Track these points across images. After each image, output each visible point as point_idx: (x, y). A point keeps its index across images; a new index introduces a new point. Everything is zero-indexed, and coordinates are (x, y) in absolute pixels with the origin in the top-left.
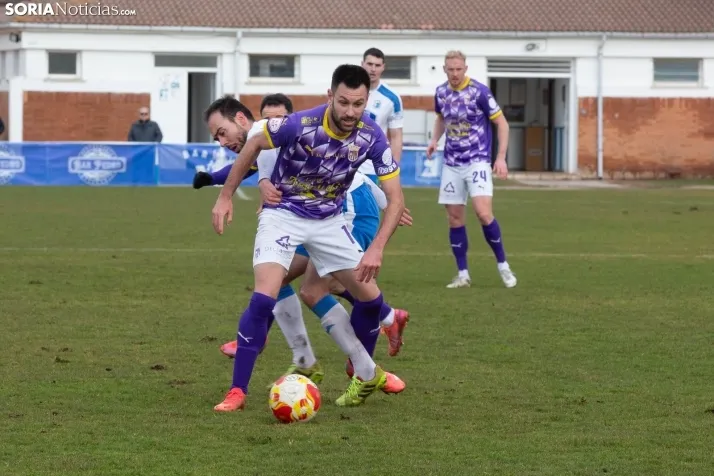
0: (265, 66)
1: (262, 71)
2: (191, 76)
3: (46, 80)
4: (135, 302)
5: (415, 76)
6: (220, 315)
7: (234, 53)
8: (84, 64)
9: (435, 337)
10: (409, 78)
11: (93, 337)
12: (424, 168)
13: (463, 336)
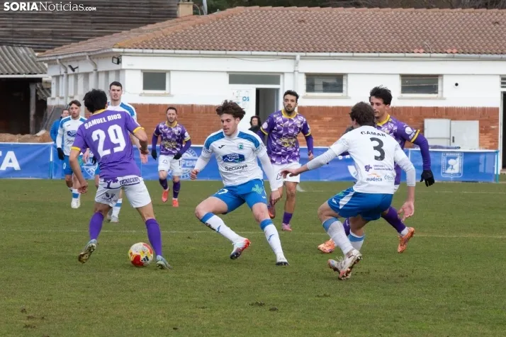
0: (319, 82)
1: (316, 87)
2: (258, 91)
3: (141, 95)
4: (203, 274)
5: (442, 91)
6: (270, 284)
7: (294, 73)
8: (172, 82)
9: (443, 304)
10: (437, 93)
11: (166, 303)
12: (448, 166)
13: (467, 303)
